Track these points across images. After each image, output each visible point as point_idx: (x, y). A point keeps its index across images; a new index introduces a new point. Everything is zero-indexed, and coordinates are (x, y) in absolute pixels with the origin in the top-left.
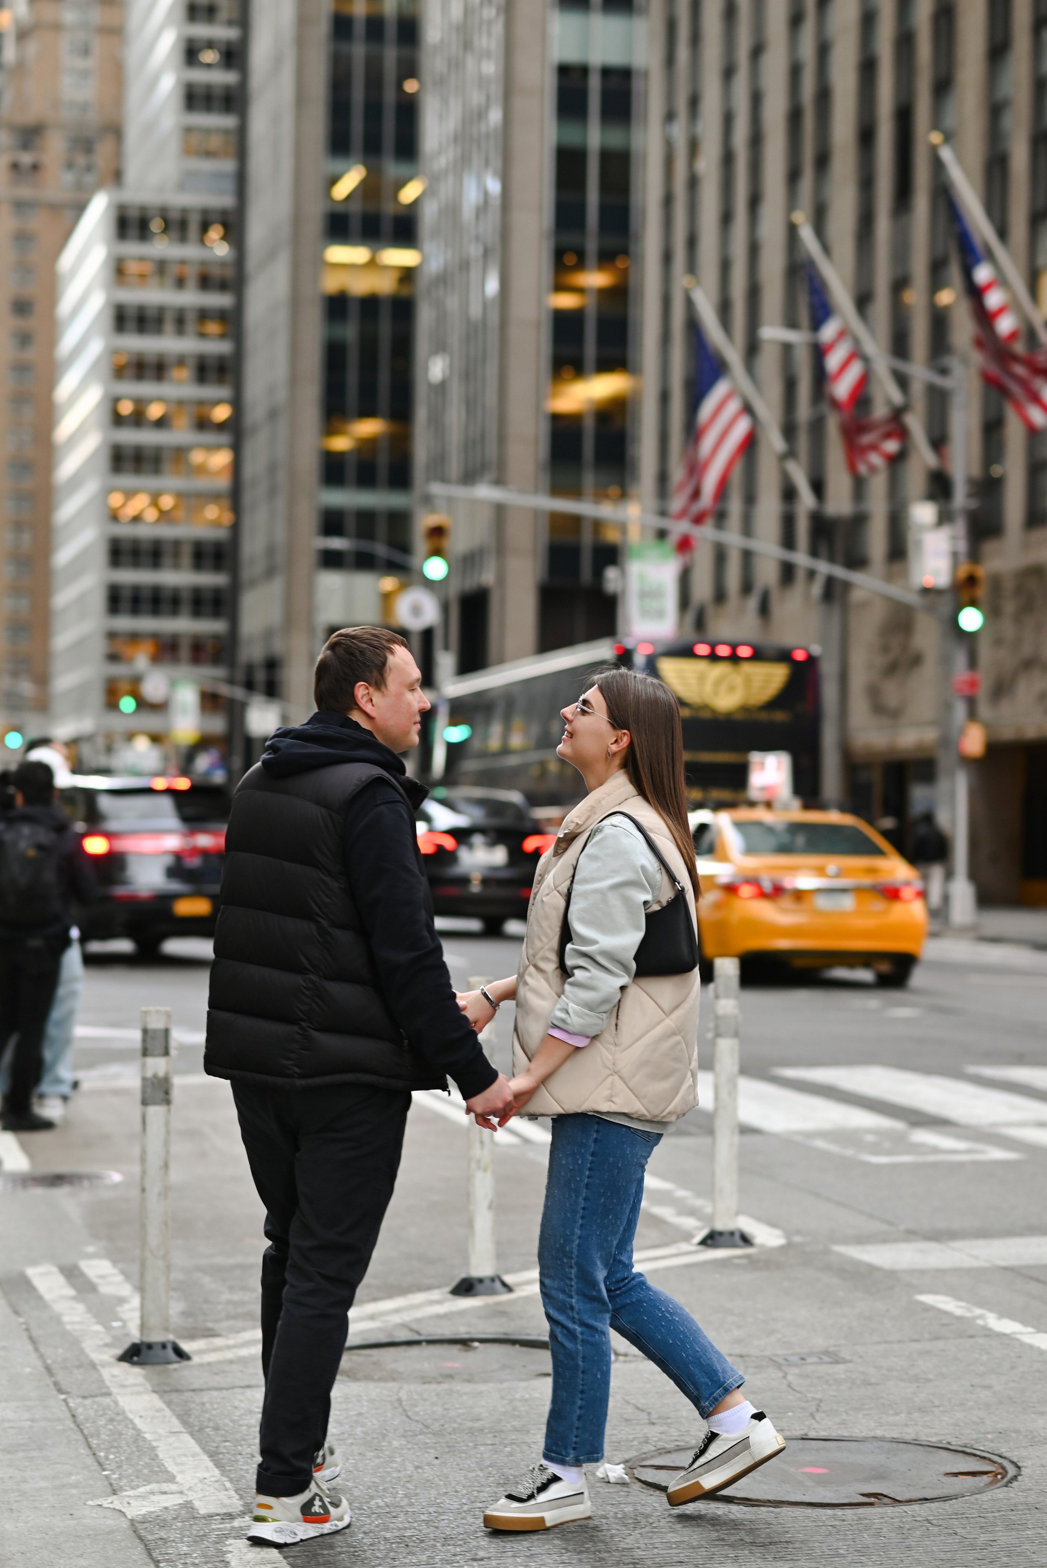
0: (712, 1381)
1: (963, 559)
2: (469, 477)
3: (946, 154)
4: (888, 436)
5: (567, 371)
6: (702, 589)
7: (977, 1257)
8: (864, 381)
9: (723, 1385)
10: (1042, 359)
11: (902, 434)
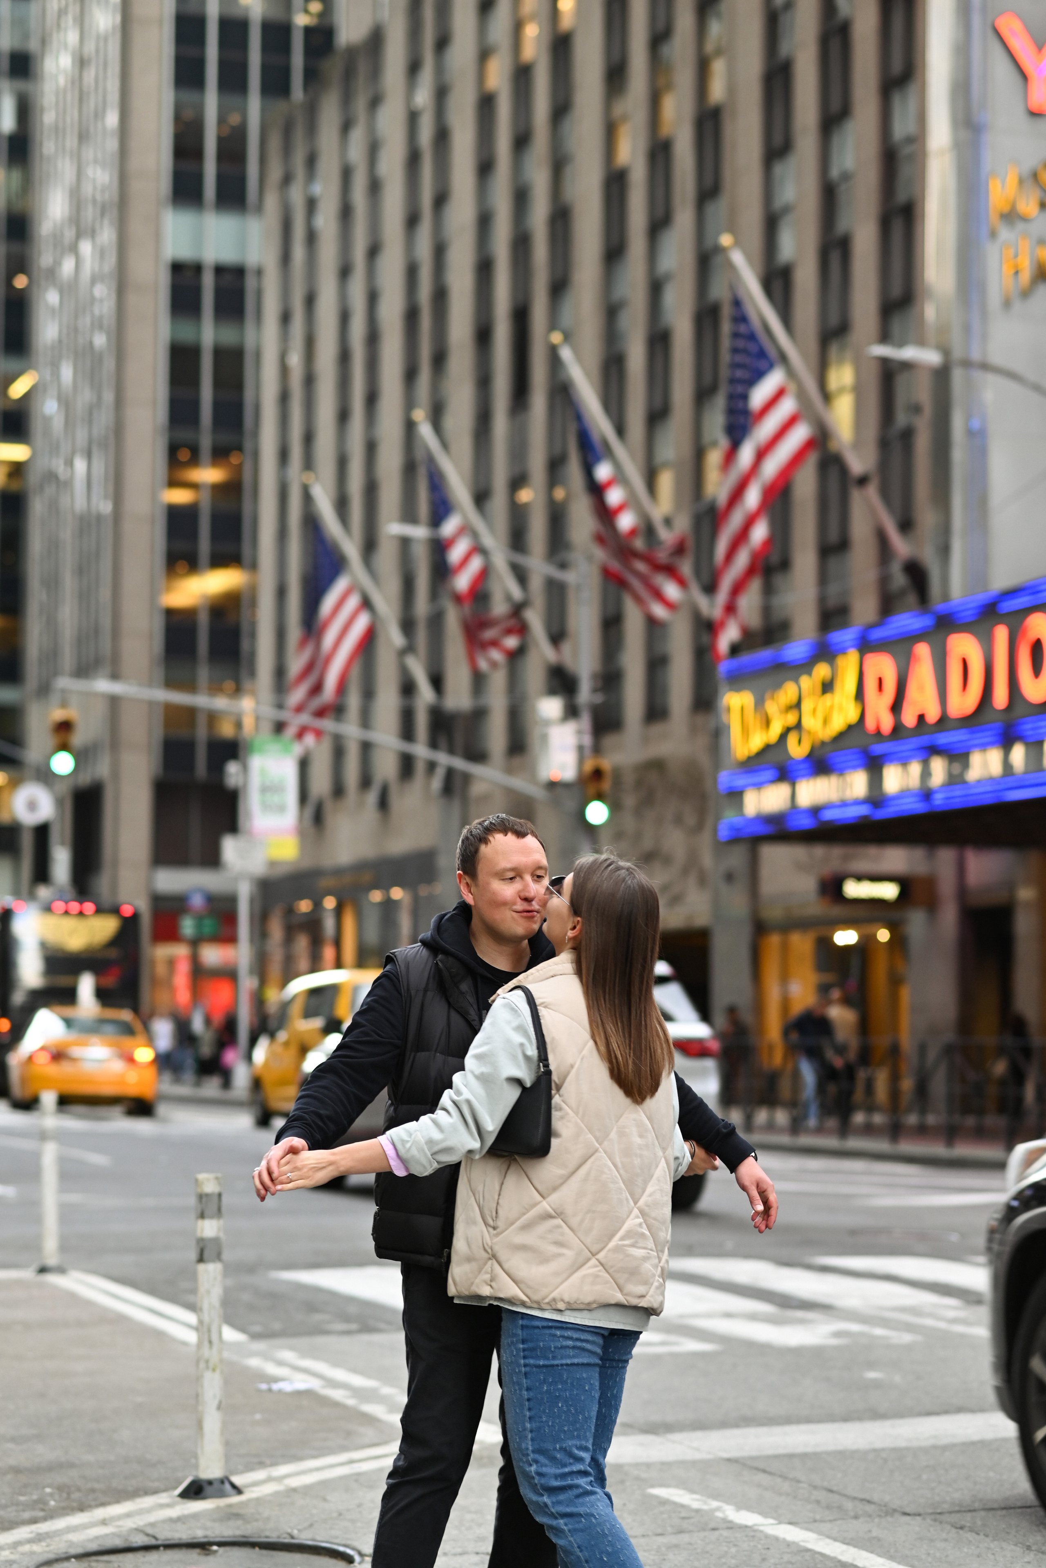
1: (588, 752)
2: (83, 671)
3: (566, 354)
4: (509, 632)
5: (182, 566)
6: (321, 783)
7: (698, 1449)
8: (484, 574)
10: (662, 556)
11: (522, 629)
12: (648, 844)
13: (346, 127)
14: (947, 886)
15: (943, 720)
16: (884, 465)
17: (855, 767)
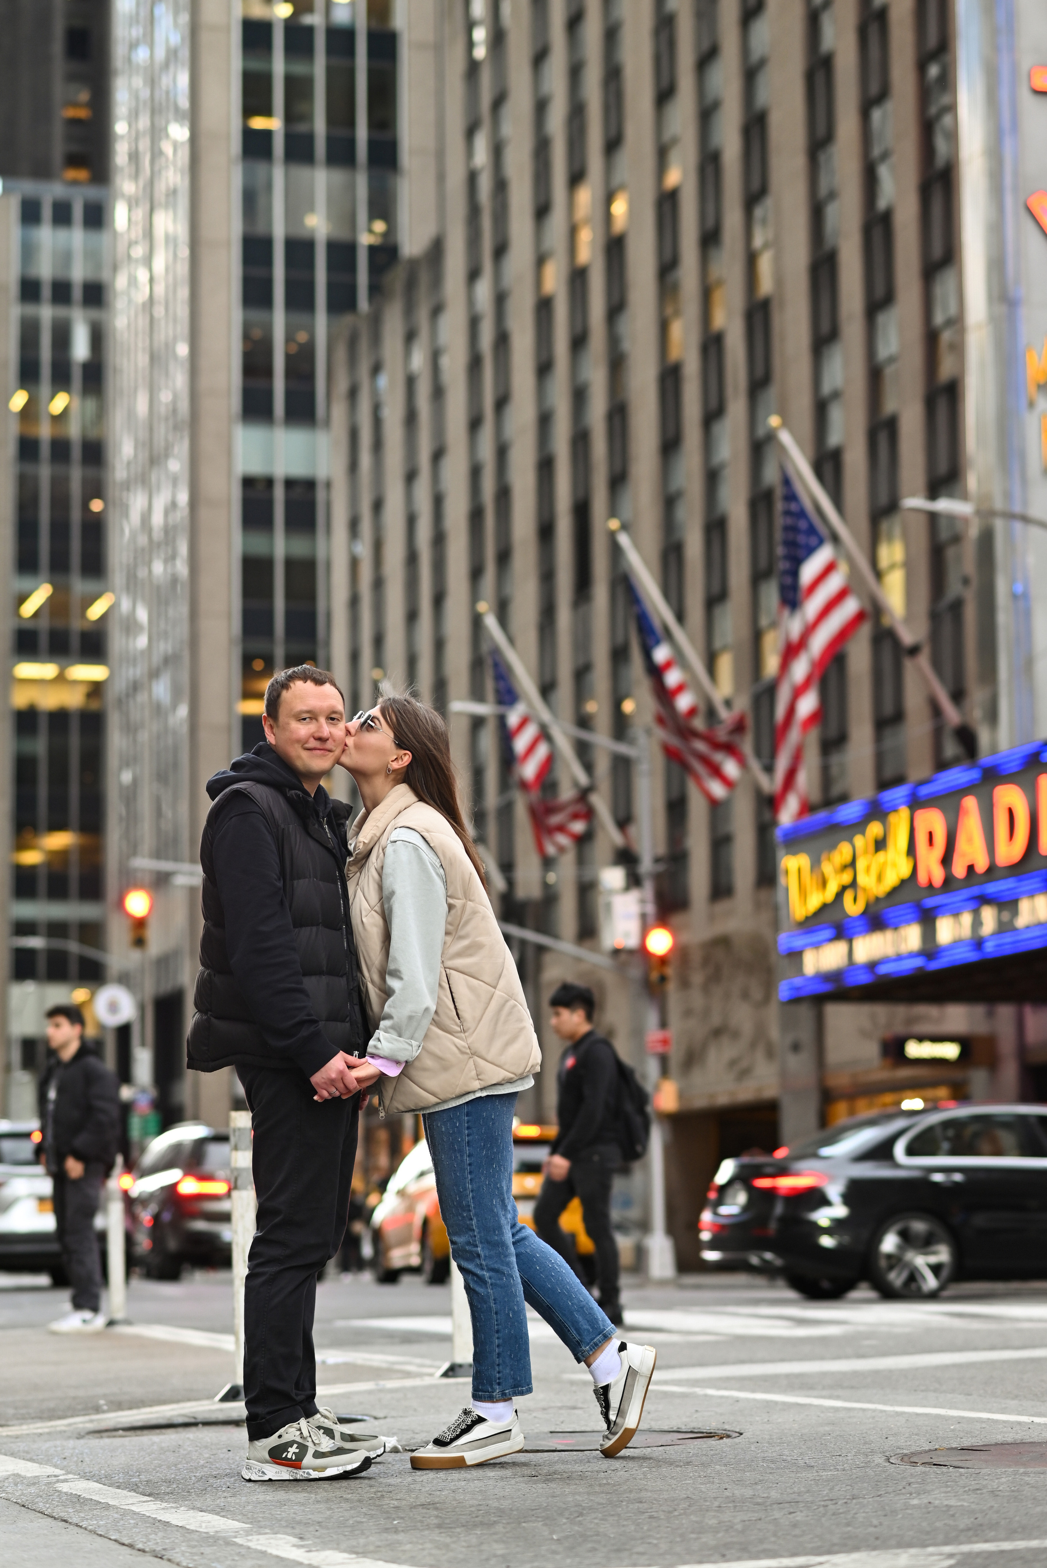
0: (593, 1328)
1: (650, 920)
3: (624, 540)
4: (575, 816)
8: (549, 764)
9: (603, 1332)
10: (722, 735)
11: (589, 814)
12: (716, 1020)
13: (410, 337)
14: (1007, 1045)
15: (992, 869)
16: (935, 635)
17: (908, 922)
